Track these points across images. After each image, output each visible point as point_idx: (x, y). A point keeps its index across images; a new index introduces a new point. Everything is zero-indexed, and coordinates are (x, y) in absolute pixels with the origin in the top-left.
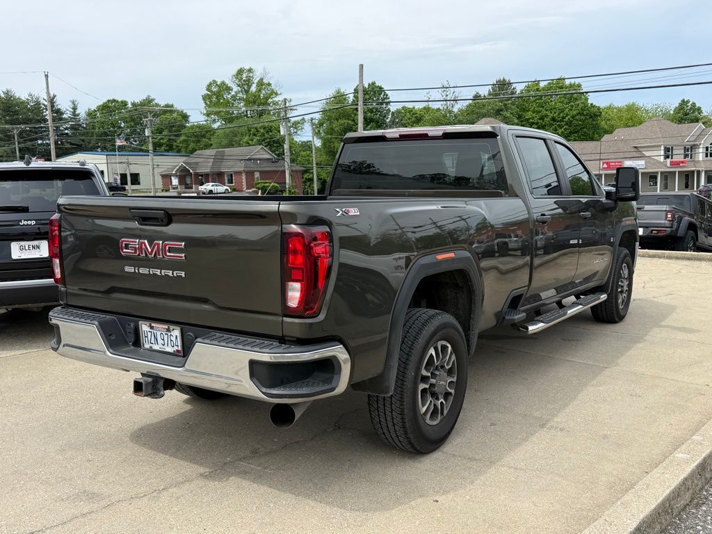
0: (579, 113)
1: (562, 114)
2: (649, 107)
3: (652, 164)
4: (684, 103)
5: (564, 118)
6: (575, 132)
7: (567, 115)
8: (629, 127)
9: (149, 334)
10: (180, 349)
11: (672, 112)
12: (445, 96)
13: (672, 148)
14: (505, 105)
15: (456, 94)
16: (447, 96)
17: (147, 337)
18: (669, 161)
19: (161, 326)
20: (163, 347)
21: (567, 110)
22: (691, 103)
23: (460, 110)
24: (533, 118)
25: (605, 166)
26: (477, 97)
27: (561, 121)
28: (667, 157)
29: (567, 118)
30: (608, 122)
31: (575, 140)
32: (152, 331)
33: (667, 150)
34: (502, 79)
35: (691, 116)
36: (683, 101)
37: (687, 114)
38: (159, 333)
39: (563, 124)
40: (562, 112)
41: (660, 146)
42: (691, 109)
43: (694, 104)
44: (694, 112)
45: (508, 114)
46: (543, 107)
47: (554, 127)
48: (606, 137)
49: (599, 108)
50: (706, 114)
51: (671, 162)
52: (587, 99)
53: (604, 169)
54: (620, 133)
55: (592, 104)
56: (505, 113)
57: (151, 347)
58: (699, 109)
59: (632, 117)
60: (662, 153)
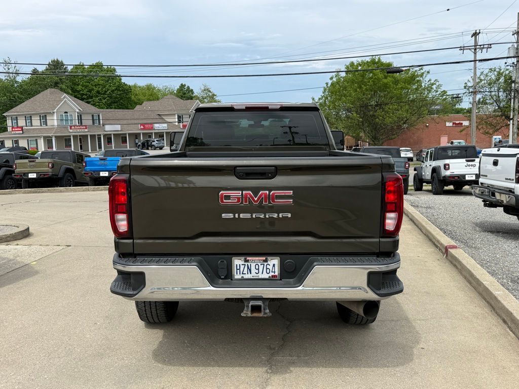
0: (116, 89)
1: (104, 89)
2: (161, 87)
3: (171, 126)
4: (182, 86)
5: (106, 92)
6: (114, 103)
7: (108, 90)
8: (151, 100)
9: (242, 267)
10: (276, 274)
11: (175, 92)
12: (7, 69)
13: (182, 116)
14: (61, 79)
15: (17, 68)
16: (9, 69)
17: (239, 269)
18: (181, 124)
19: (257, 258)
20: (257, 275)
21: (108, 86)
22: (187, 86)
23: (24, 81)
24: (83, 90)
25: (142, 127)
26: (35, 72)
27: (104, 94)
28: (179, 122)
29: (108, 92)
30: (136, 97)
31: (115, 108)
32: (246, 264)
33: (179, 117)
34: (56, 60)
35: (187, 95)
36: (182, 84)
37: (185, 94)
38: (253, 265)
39: (106, 96)
40: (105, 87)
41: (175, 114)
42: (187, 90)
43: (188, 87)
44: (189, 92)
45: (64, 87)
46: (89, 83)
47: (99, 98)
48: (138, 107)
49: (130, 86)
50: (197, 94)
51: (183, 125)
52: (120, 79)
53: (142, 129)
54: (146, 105)
55: (124, 83)
56: (61, 85)
57: (242, 277)
58: (192, 90)
59: (151, 94)
60: (177, 120)
